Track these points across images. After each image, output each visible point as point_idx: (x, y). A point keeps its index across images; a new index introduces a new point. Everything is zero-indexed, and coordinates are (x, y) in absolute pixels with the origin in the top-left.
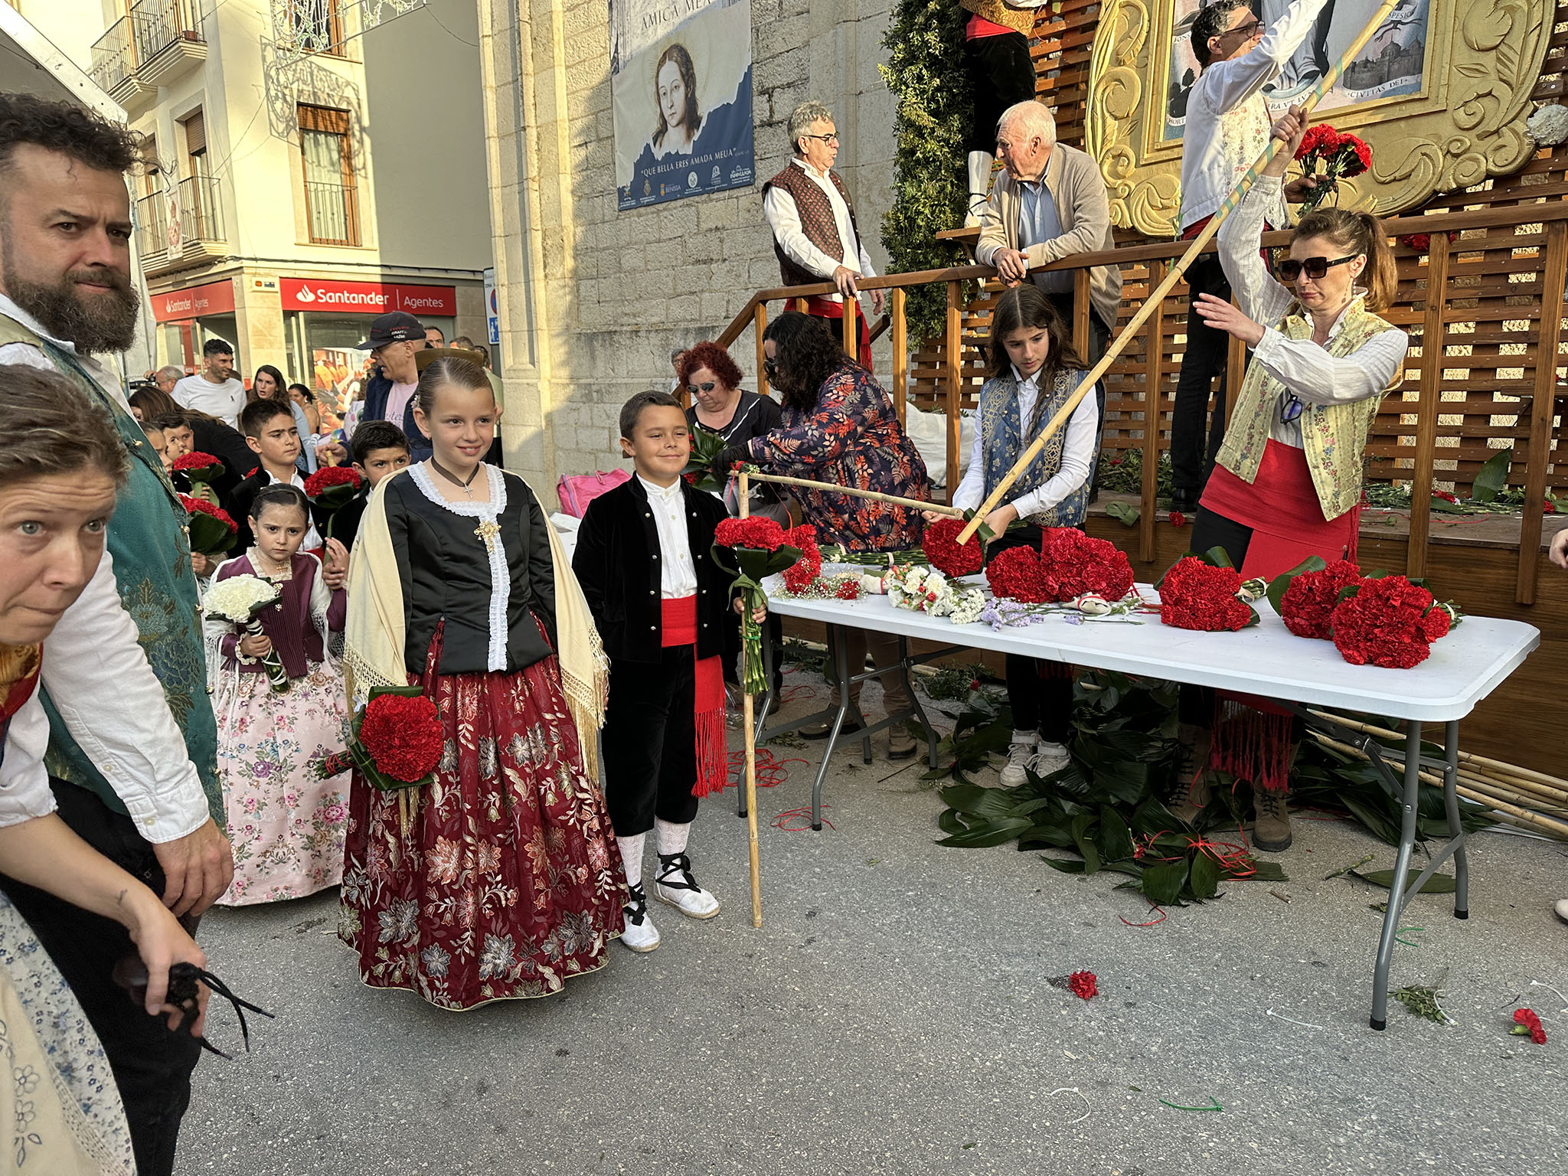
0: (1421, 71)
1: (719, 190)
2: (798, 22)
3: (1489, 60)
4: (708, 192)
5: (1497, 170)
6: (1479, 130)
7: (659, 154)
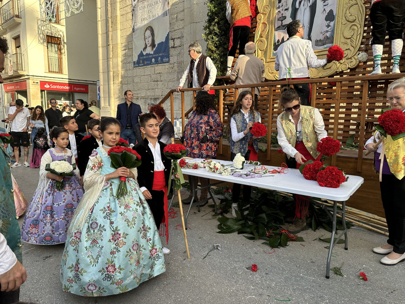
0: (333, 43)
1: (160, 63)
2: (181, 22)
3: (349, 41)
4: (157, 64)
5: (351, 67)
6: (347, 57)
7: (144, 53)
